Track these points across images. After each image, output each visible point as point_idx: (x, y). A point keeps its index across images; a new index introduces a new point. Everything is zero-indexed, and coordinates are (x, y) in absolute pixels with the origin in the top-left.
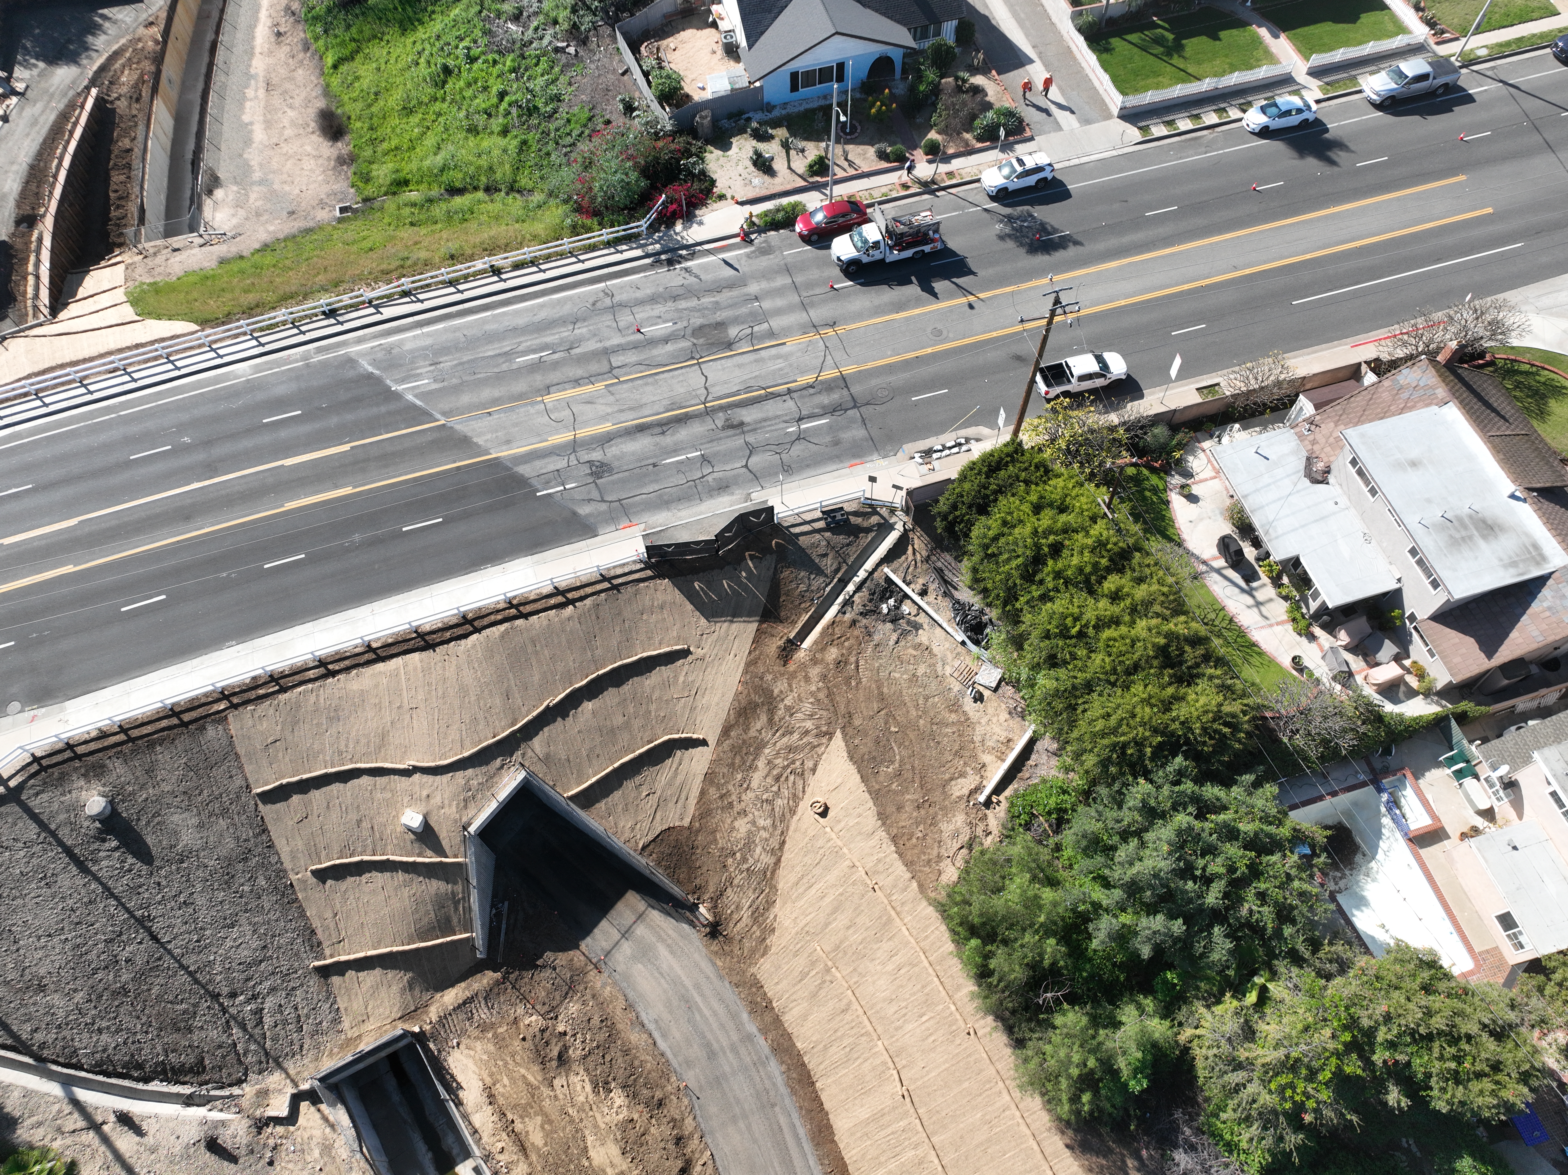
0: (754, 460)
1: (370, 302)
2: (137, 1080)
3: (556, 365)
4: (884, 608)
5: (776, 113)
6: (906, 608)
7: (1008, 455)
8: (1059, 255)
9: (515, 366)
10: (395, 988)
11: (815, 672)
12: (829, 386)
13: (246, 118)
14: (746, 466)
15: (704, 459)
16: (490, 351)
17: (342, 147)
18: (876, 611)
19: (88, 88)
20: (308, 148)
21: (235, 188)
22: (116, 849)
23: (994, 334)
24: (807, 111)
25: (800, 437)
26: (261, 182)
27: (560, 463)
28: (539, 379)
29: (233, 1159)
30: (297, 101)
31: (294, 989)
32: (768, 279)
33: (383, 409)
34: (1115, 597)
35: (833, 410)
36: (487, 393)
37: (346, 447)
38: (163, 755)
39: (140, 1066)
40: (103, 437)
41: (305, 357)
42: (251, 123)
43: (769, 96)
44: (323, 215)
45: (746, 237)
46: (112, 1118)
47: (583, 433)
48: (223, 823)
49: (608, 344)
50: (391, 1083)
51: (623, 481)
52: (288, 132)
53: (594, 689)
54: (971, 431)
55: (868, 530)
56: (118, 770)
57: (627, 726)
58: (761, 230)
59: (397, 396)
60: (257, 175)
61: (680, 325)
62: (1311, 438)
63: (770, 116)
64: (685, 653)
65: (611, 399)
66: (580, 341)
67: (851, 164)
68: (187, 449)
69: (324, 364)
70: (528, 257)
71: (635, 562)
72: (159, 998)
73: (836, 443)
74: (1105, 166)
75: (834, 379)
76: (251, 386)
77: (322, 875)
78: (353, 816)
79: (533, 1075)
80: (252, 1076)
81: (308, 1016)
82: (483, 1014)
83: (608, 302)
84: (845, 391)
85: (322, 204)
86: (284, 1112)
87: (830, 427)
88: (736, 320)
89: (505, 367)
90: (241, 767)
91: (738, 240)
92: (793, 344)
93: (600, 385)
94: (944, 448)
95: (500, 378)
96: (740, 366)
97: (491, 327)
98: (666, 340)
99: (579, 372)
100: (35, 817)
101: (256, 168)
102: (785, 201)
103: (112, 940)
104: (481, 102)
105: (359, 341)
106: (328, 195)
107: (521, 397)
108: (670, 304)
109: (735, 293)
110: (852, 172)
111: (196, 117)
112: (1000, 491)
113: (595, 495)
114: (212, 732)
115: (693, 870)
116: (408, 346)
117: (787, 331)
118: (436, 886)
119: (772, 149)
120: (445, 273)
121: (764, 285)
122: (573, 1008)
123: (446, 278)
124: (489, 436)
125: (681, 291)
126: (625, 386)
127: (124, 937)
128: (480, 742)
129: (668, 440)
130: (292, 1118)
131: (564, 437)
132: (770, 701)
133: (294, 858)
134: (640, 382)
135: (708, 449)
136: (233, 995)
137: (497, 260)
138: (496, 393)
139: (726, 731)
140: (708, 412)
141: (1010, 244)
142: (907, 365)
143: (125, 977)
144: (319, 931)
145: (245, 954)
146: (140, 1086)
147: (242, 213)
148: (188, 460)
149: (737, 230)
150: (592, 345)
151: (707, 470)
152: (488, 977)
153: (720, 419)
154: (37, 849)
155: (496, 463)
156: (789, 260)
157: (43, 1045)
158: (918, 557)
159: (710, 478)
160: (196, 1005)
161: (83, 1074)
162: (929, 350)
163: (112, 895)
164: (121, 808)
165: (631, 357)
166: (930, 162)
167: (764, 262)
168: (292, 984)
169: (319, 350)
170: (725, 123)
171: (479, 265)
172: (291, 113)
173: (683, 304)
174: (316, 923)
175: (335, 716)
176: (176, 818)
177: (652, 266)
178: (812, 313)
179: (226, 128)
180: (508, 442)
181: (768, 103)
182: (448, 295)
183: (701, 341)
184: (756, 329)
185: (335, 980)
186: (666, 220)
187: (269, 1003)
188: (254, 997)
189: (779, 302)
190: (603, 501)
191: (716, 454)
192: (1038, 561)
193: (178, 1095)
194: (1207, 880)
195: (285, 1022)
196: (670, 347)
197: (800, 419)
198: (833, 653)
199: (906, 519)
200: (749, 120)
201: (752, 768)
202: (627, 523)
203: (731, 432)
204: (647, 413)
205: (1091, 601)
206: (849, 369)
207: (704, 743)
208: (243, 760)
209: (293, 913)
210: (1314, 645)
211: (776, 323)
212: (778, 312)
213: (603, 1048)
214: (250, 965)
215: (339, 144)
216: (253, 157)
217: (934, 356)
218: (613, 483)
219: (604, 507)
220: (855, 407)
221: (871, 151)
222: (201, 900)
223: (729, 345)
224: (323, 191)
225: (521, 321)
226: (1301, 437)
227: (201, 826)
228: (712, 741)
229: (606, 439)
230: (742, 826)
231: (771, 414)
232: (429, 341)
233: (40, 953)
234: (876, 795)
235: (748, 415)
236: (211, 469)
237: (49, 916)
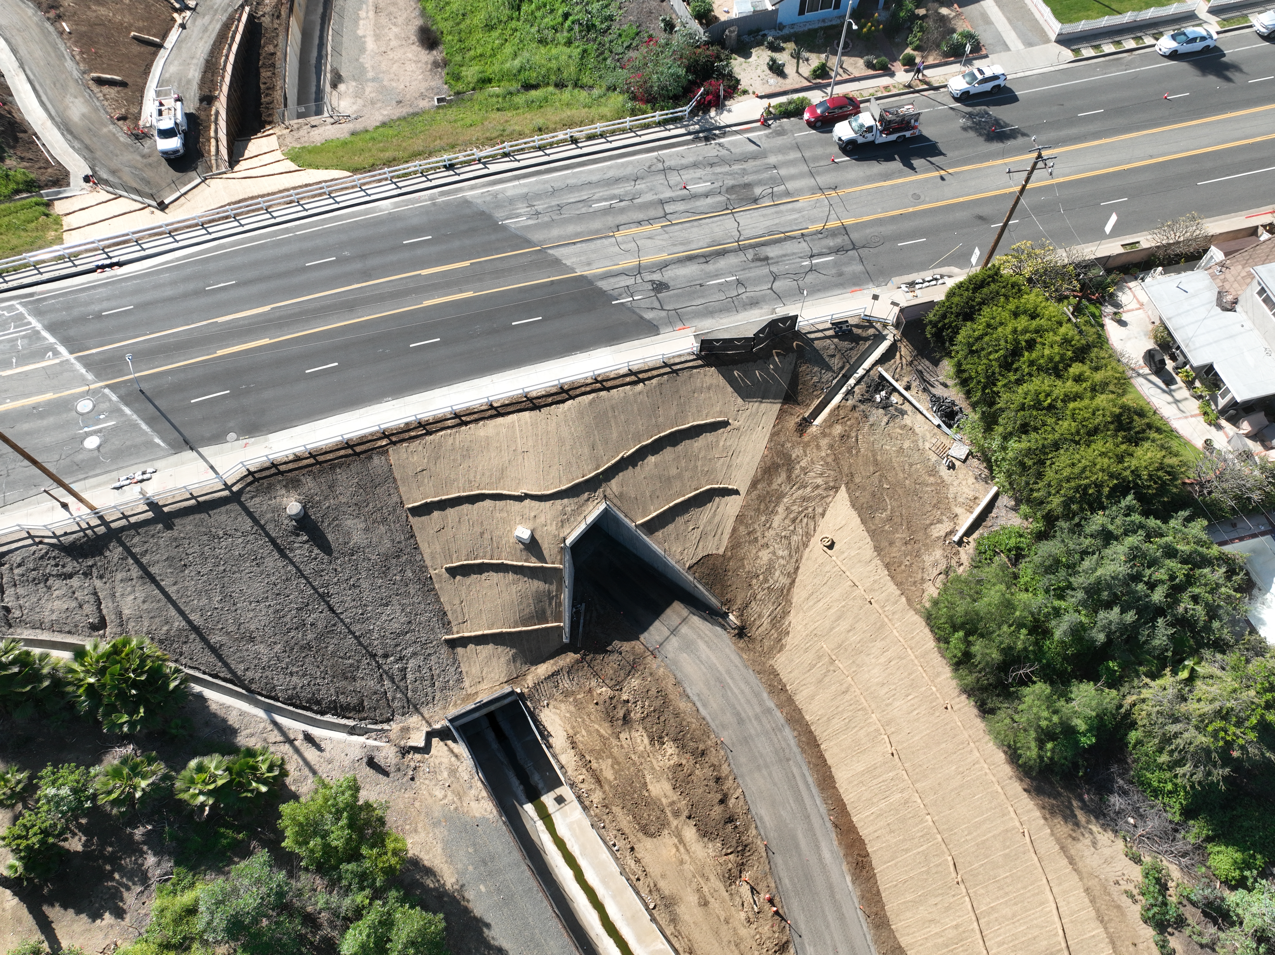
0: (777, 285)
1: (479, 160)
2: (316, 712)
3: (622, 210)
4: (878, 398)
5: (786, 31)
6: (895, 398)
7: (989, 276)
8: (1010, 143)
9: (591, 210)
10: (503, 660)
11: (824, 442)
12: (833, 233)
13: (360, 32)
14: (771, 289)
15: (739, 282)
16: (573, 198)
17: (437, 55)
18: (871, 400)
19: (242, 7)
20: (410, 55)
21: (354, 84)
22: (306, 542)
23: (961, 200)
24: (810, 30)
25: (811, 269)
26: (374, 80)
27: (630, 281)
28: (611, 220)
29: (386, 774)
30: (400, 21)
31: (429, 655)
32: (783, 154)
33: (493, 237)
34: (1078, 379)
35: (837, 250)
36: (571, 229)
37: (467, 263)
38: (341, 475)
39: (318, 703)
40: (285, 250)
41: (432, 198)
42: (364, 37)
43: (781, 18)
44: (424, 104)
45: (765, 123)
46: (301, 737)
47: (646, 260)
48: (382, 529)
49: (662, 196)
50: (491, 736)
51: (678, 296)
52: (394, 43)
53: (656, 447)
54: (945, 270)
55: (866, 339)
56: (309, 484)
57: (680, 476)
58: (776, 118)
59: (504, 228)
60: (370, 75)
61: (717, 185)
62: (1222, 277)
63: (781, 33)
64: (725, 424)
65: (666, 236)
66: (640, 194)
67: (845, 71)
68: (347, 260)
69: (447, 203)
70: (598, 131)
71: (689, 354)
72: (333, 654)
73: (840, 274)
74: (1044, 78)
75: (837, 228)
76: (392, 218)
77: (453, 572)
78: (478, 529)
79: (605, 730)
80: (397, 717)
81: (439, 676)
82: (566, 683)
83: (660, 166)
84: (846, 237)
85: (423, 96)
86: (422, 744)
87: (835, 263)
88: (760, 183)
89: (584, 210)
90: (397, 488)
91: (759, 124)
92: (804, 201)
93: (657, 226)
94: (924, 281)
95: (580, 217)
96: (764, 216)
97: (571, 181)
98: (706, 195)
99: (641, 216)
100: (250, 514)
101: (370, 69)
102: (795, 96)
103: (301, 609)
104: (548, 21)
105: (472, 188)
106: (427, 90)
107: (597, 232)
108: (708, 169)
109: (758, 162)
110: (845, 77)
111: (317, 33)
112: (983, 303)
113: (656, 305)
114: (376, 460)
115: (725, 587)
116: (509, 193)
117: (800, 192)
118: (537, 585)
119: (783, 58)
120: (537, 139)
121: (781, 158)
122: (635, 682)
123: (537, 144)
124: (574, 260)
125: (716, 160)
126: (676, 227)
127: (310, 607)
128: (573, 480)
129: (711, 267)
130: (426, 749)
131: (630, 262)
132: (789, 463)
133: (433, 558)
134: (688, 225)
135: (742, 276)
136: (386, 656)
137: (575, 132)
138: (579, 229)
139: (754, 484)
140: (741, 249)
141: (972, 134)
142: (893, 219)
143: (310, 636)
144: (449, 614)
145: (395, 626)
146: (318, 717)
147: (360, 102)
148: (348, 268)
149: (758, 116)
150: (649, 197)
151: (741, 290)
152: (570, 658)
153: (750, 254)
154: (251, 538)
155: (582, 279)
156: (799, 140)
157: (252, 681)
158: (904, 361)
159: (744, 296)
160: (359, 661)
161: (279, 704)
162: (911, 210)
163: (303, 576)
164: (311, 512)
165: (680, 206)
166: (907, 71)
167: (780, 141)
168: (428, 651)
169: (442, 194)
170: (746, 38)
171: (561, 135)
172: (395, 30)
173: (718, 170)
174: (447, 608)
175: (467, 453)
176: (349, 523)
177: (693, 141)
178: (818, 179)
179: (345, 39)
180: (589, 264)
181: (781, 24)
182: (538, 157)
183: (734, 196)
184: (775, 189)
185: (460, 650)
186: (703, 107)
187: (412, 664)
188: (401, 659)
189: (793, 171)
190: (662, 309)
191: (748, 279)
192: (1016, 353)
193: (345, 726)
194: (1152, 586)
195: (423, 679)
196: (709, 200)
197: (812, 256)
198: (838, 429)
199: (895, 332)
200: (765, 35)
201: (774, 512)
202: (682, 326)
203: (759, 263)
204: (694, 247)
205: (1059, 383)
206: (848, 222)
207: (736, 492)
208: (399, 483)
209: (431, 599)
210: (1221, 433)
211: (791, 186)
212: (792, 178)
213: (659, 711)
214: (399, 635)
215: (435, 52)
216: (367, 61)
217: (914, 214)
218: (670, 297)
219: (664, 314)
220: (854, 249)
221: (860, 62)
222: (365, 585)
223: (755, 201)
224: (423, 87)
225: (594, 178)
226: (1213, 277)
227: (366, 530)
228: (743, 491)
229: (664, 266)
230: (765, 556)
231: (789, 252)
232: (525, 190)
233: (251, 614)
234: (873, 534)
235: (772, 252)
236: (366, 275)
237: (258, 588)
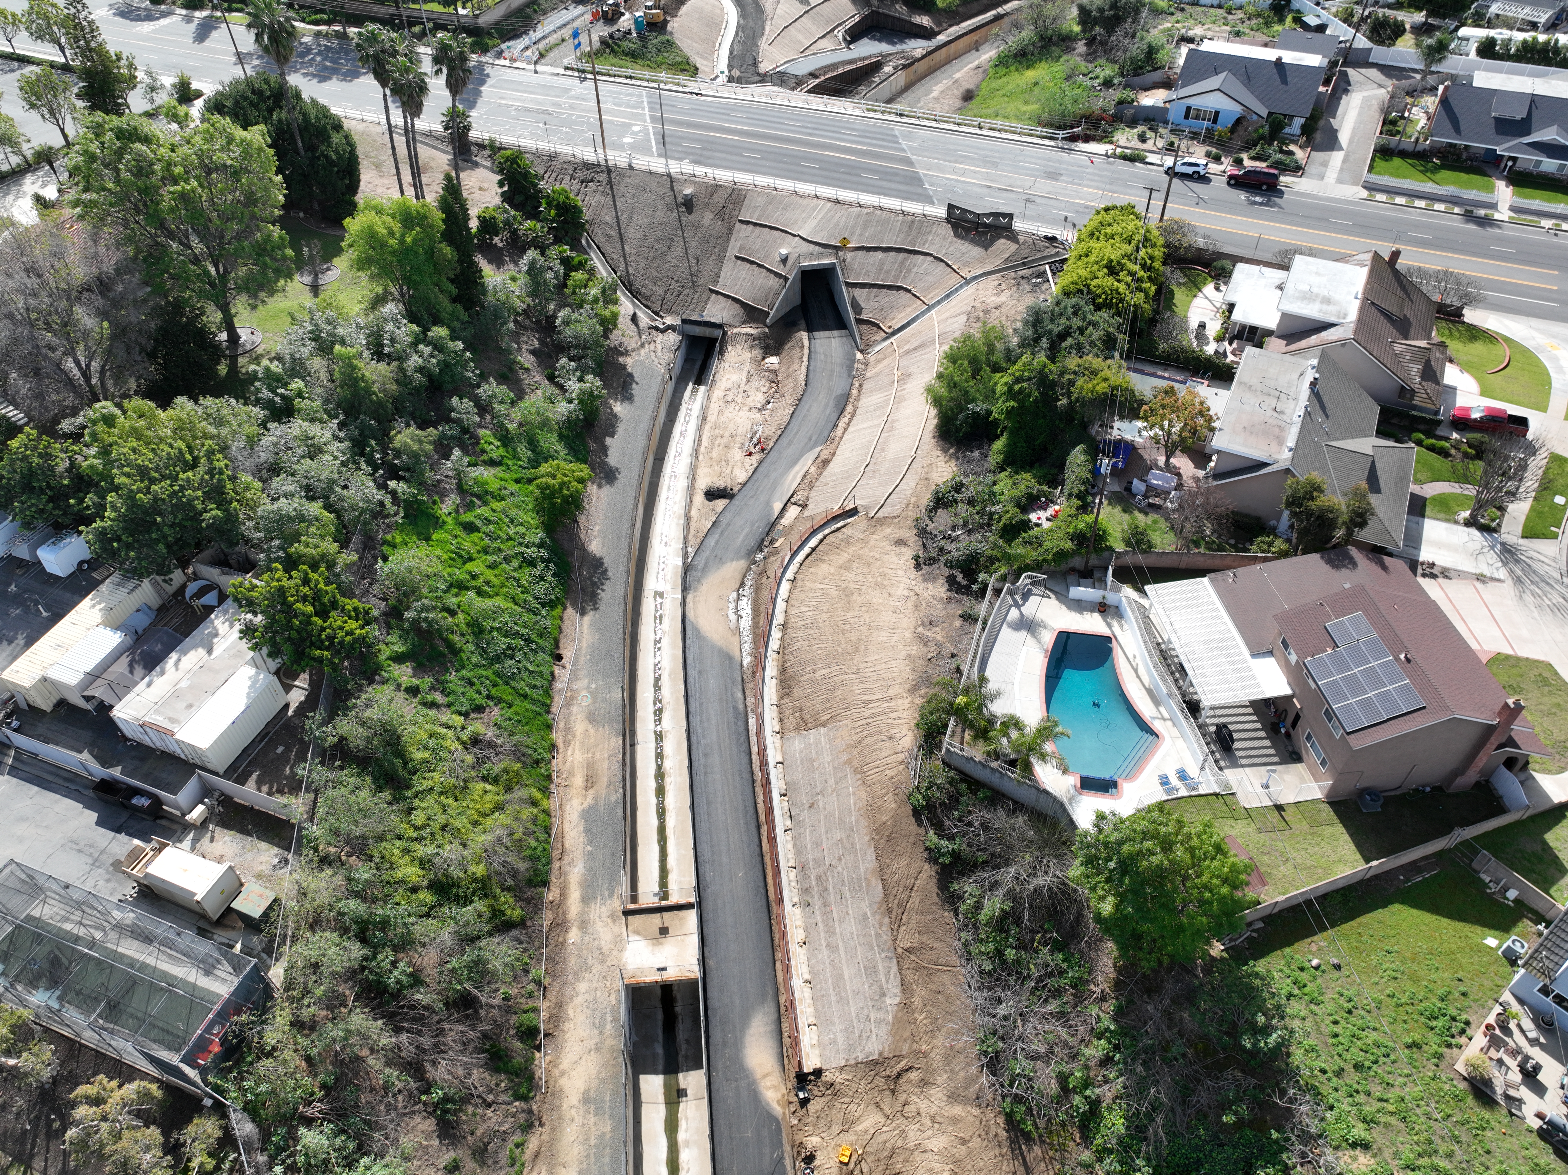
3: (973, 159)
4: (1034, 281)
6: (1045, 285)
9: (956, 154)
15: (1005, 205)
16: (949, 147)
17: (964, 103)
18: (1029, 280)
19: (882, 55)
25: (1055, 215)
27: (943, 183)
28: (962, 160)
30: (962, 86)
32: (1100, 171)
33: (889, 144)
36: (936, 155)
37: (864, 148)
42: (935, 90)
47: (962, 179)
48: (721, 222)
52: (948, 97)
53: (886, 250)
56: (703, 188)
57: (889, 272)
58: (1117, 157)
59: (899, 143)
61: (1041, 168)
69: (881, 128)
74: (1331, 200)
77: (738, 258)
78: (764, 244)
82: (752, 341)
88: (1069, 175)
89: (950, 152)
90: (741, 208)
93: (985, 170)
96: (1053, 187)
97: (959, 141)
99: (981, 164)
105: (902, 127)
108: (1046, 162)
114: (741, 192)
117: (1089, 186)
118: (773, 283)
119: (1153, 134)
124: (922, 166)
125: (1053, 160)
130: (663, 331)
131: (953, 177)
133: (733, 247)
144: (721, 277)
148: (806, 130)
149: (1106, 154)
152: (761, 331)
155: (916, 173)
156: (1118, 169)
164: (694, 201)
168: (698, 289)
170: (1140, 118)
172: (955, 90)
173: (1050, 164)
174: (722, 275)
176: (707, 214)
177: (1052, 149)
178: (1108, 186)
180: (927, 169)
181: (1169, 120)
183: (1046, 175)
184: (1075, 181)
185: (713, 297)
186: (1075, 138)
187: (686, 292)
189: (1097, 178)
190: (948, 198)
191: (1012, 205)
196: (1029, 172)
197: (1062, 210)
203: (1026, 202)
204: (996, 184)
208: (744, 207)
209: (718, 266)
211: (1087, 182)
218: (958, 196)
221: (1203, 150)
223: (1057, 180)
225: (973, 144)
231: (1050, 204)
232: (929, 136)
235: (1038, 200)
237: (647, 221)
